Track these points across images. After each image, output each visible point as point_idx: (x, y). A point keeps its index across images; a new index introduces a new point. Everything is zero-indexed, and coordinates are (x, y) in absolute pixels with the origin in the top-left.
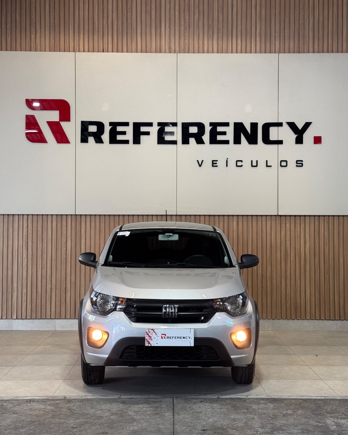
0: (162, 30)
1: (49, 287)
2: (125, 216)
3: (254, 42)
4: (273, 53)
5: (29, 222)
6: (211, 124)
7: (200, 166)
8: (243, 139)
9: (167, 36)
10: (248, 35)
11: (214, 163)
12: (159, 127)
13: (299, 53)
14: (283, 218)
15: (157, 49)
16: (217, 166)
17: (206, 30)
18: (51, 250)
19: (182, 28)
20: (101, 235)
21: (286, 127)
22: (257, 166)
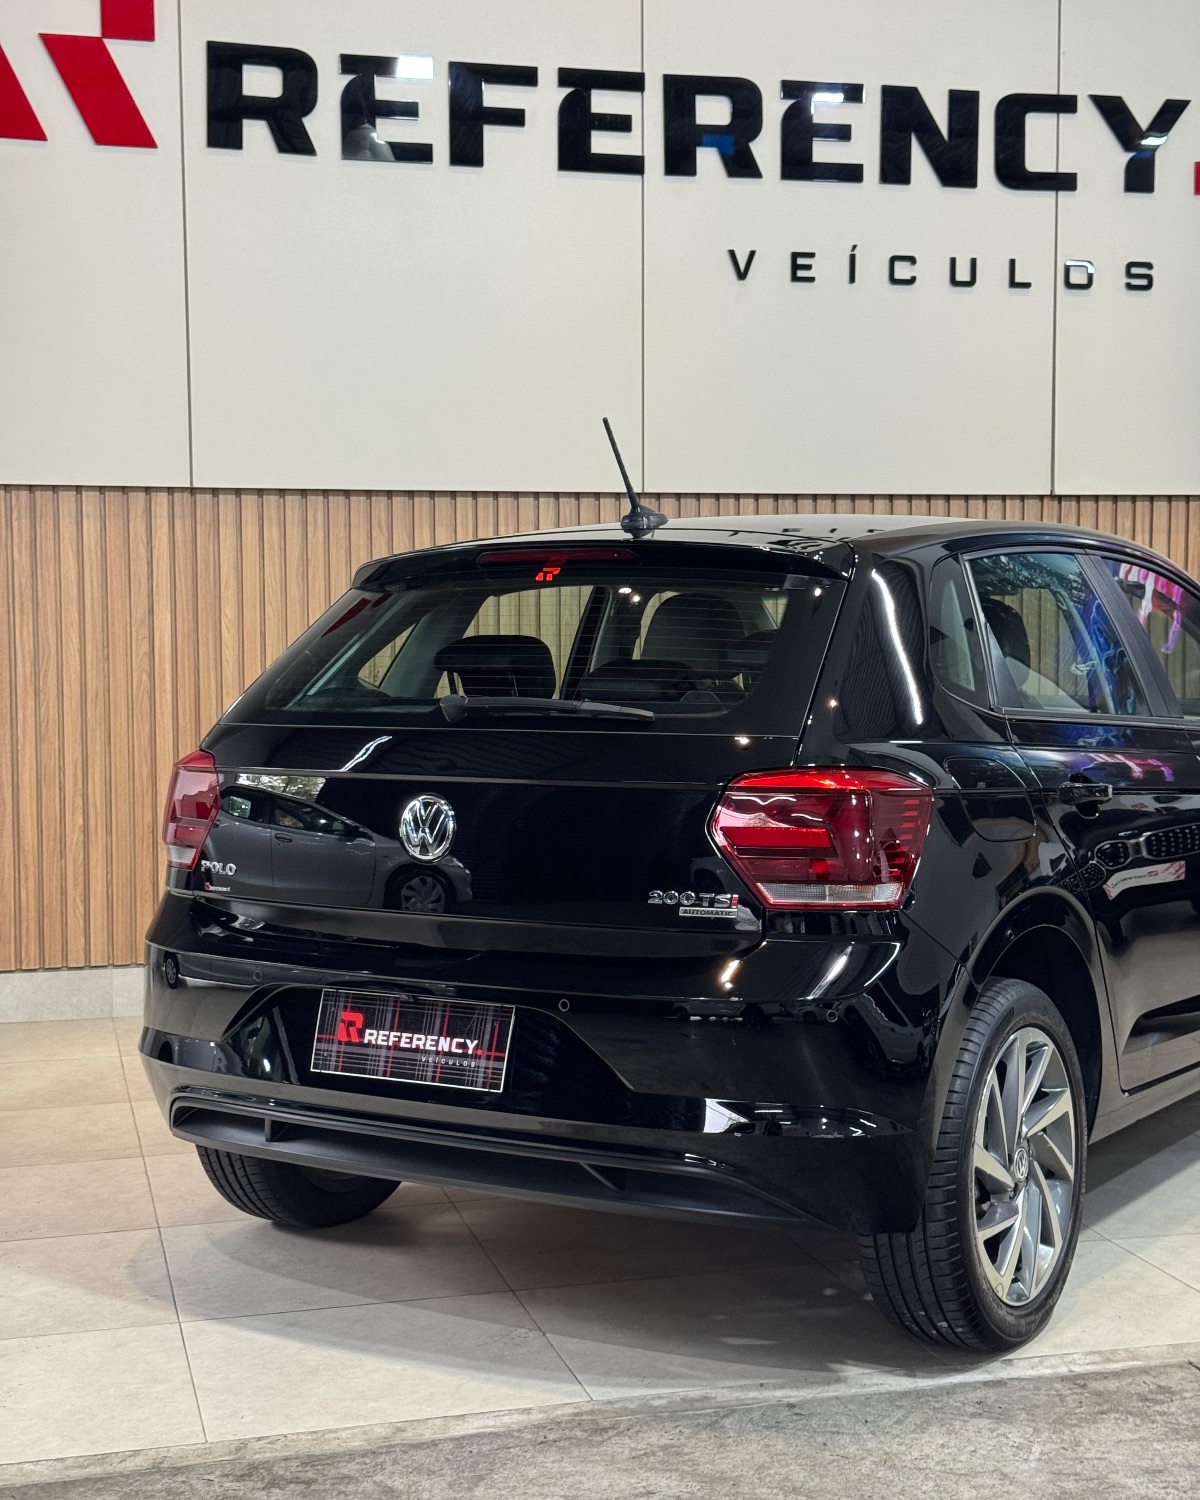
2: (417, 499)
6: (788, 88)
7: (742, 275)
8: (919, 160)
11: (799, 267)
12: (568, 91)
14: (1070, 509)
16: (812, 279)
18: (78, 654)
22: (971, 283)
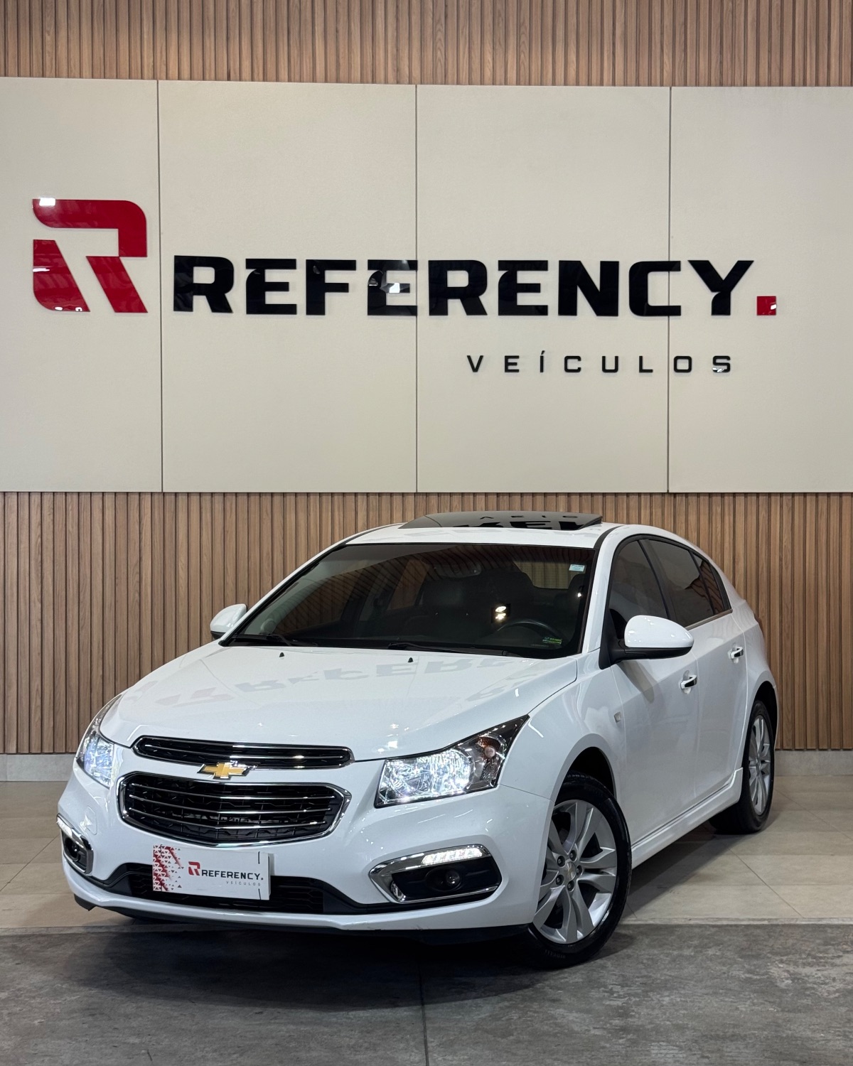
0: (377, 23)
1: (97, 672)
2: (288, 497)
3: (608, 58)
4: (656, 86)
5: (47, 512)
6: (503, 265)
7: (475, 370)
8: (582, 301)
9: (389, 41)
10: (594, 38)
11: (510, 364)
12: (373, 272)
13: (721, 85)
14: (682, 501)
15: (365, 74)
16: (517, 371)
17: (489, 26)
18: (101, 582)
19: (429, 20)
20: (227, 542)
21: (688, 273)
22: (616, 370)
